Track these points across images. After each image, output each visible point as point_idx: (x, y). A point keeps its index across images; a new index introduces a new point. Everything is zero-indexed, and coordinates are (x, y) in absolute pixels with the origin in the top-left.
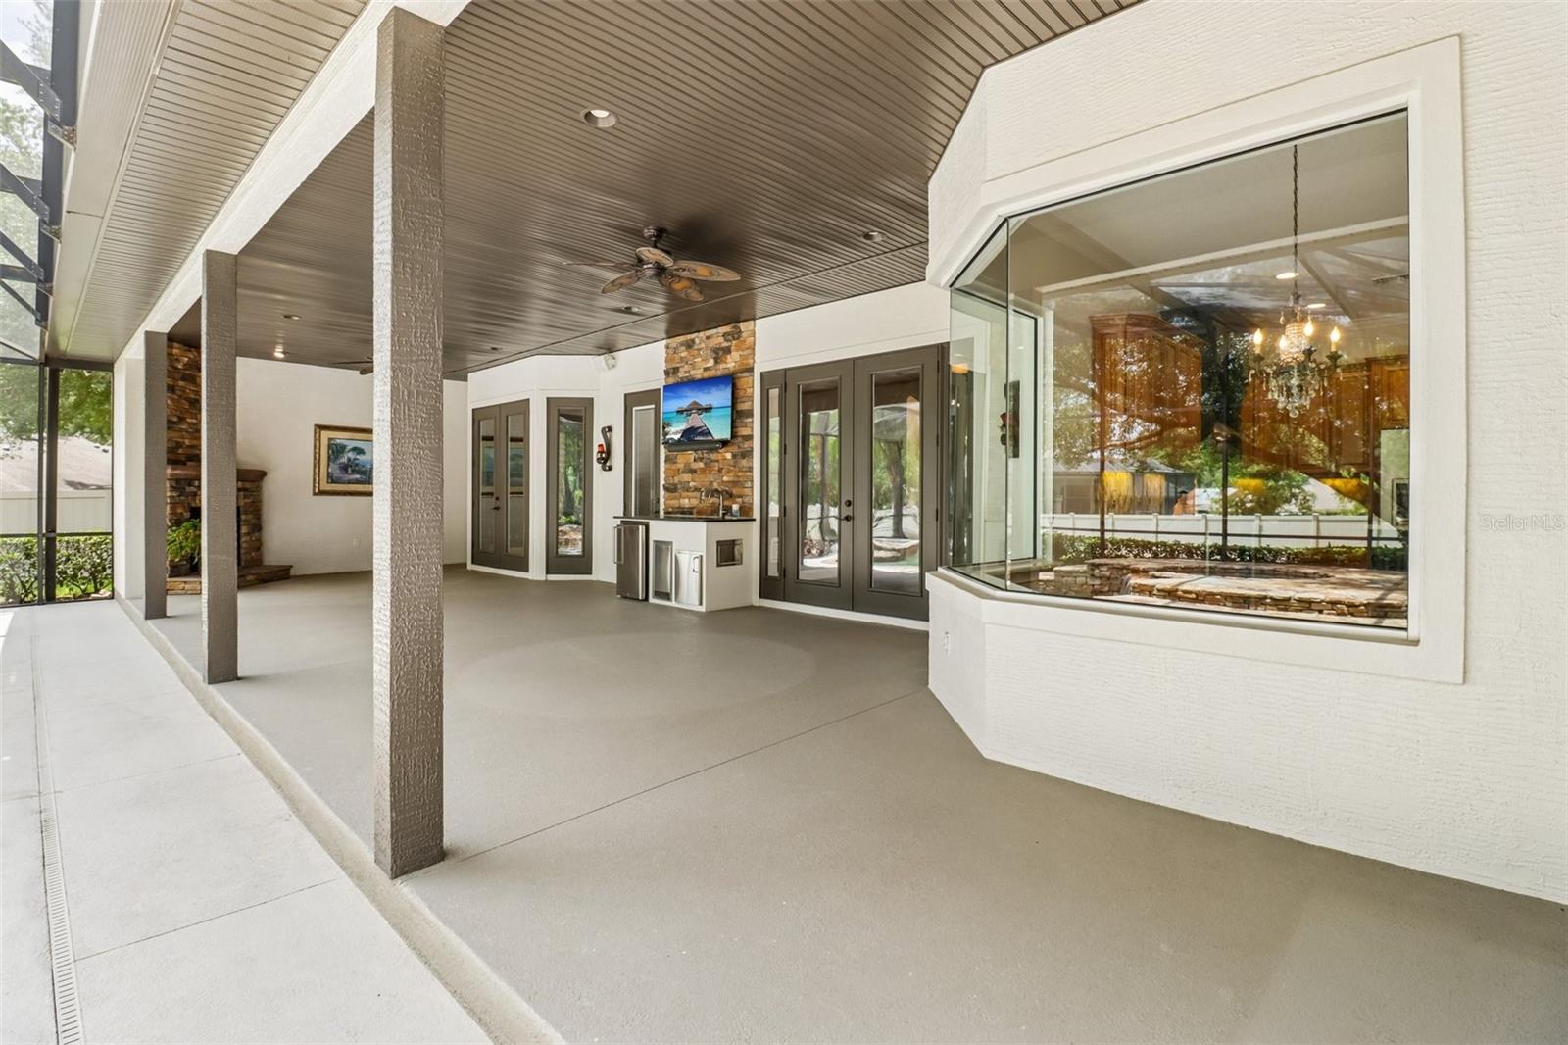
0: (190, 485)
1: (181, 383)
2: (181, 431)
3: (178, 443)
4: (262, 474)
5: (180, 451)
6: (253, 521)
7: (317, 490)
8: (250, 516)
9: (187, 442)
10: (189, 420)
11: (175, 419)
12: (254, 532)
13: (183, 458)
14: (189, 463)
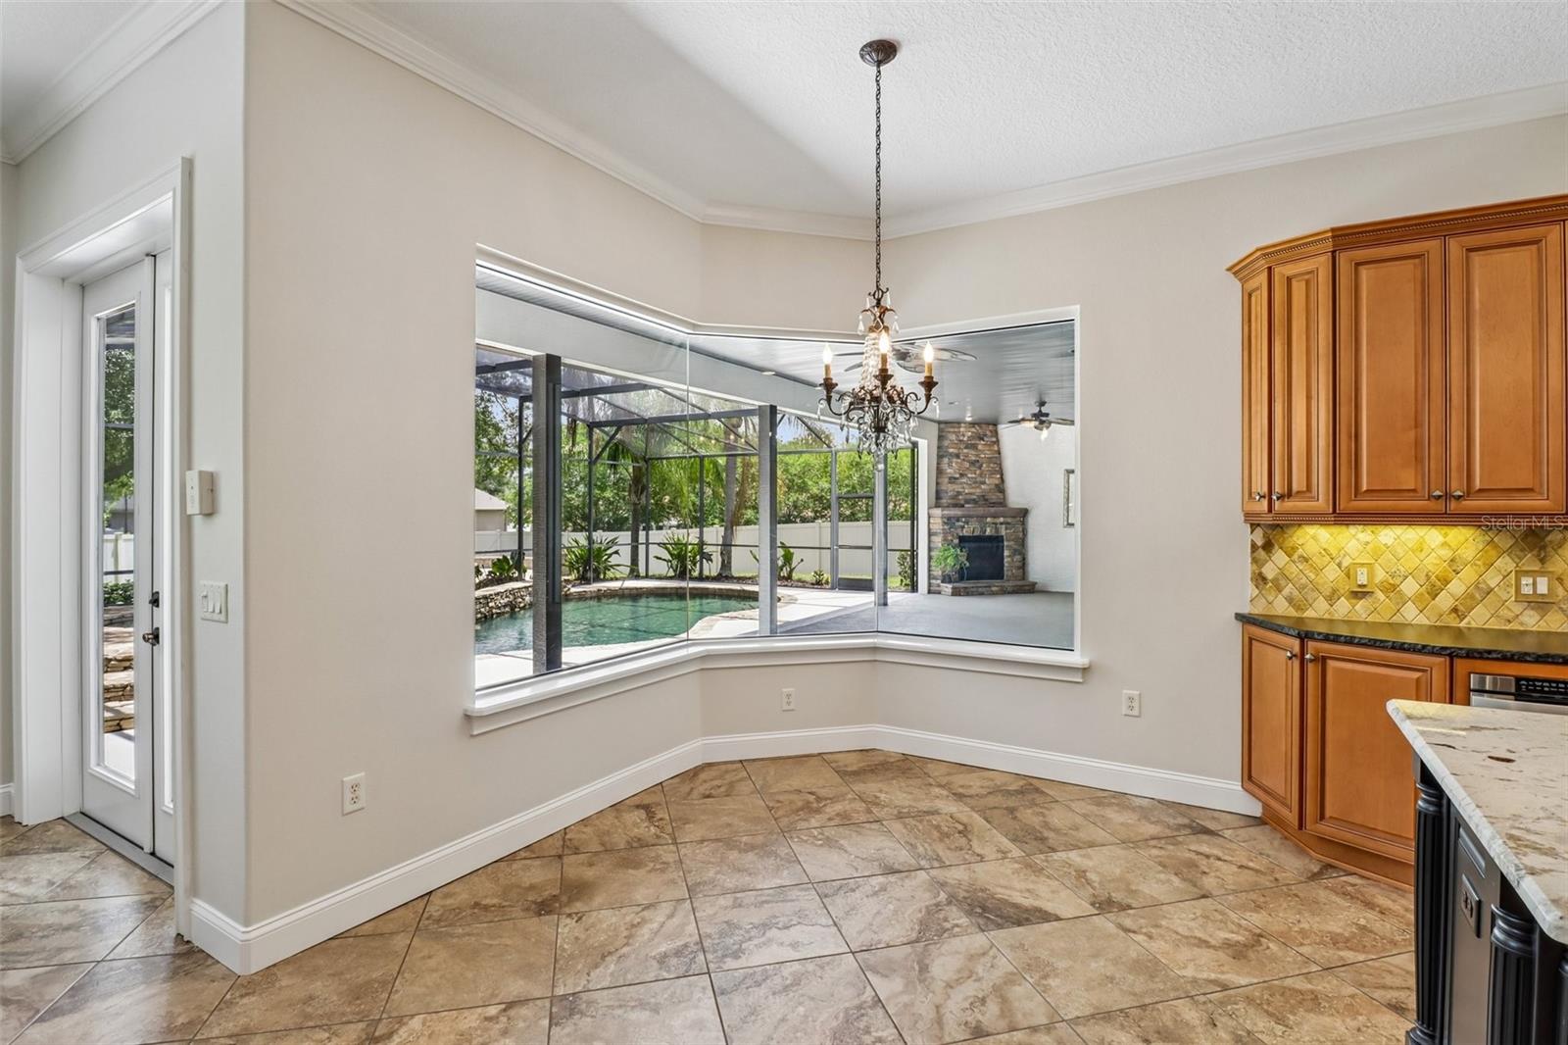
0: (958, 521)
1: (965, 451)
2: (961, 483)
3: (958, 492)
4: (1024, 513)
5: (960, 497)
6: (1016, 547)
7: (1066, 523)
8: (1012, 543)
9: (967, 491)
10: (970, 475)
11: (958, 476)
12: (1015, 555)
13: (962, 502)
14: (967, 506)
